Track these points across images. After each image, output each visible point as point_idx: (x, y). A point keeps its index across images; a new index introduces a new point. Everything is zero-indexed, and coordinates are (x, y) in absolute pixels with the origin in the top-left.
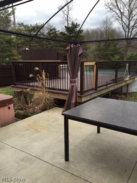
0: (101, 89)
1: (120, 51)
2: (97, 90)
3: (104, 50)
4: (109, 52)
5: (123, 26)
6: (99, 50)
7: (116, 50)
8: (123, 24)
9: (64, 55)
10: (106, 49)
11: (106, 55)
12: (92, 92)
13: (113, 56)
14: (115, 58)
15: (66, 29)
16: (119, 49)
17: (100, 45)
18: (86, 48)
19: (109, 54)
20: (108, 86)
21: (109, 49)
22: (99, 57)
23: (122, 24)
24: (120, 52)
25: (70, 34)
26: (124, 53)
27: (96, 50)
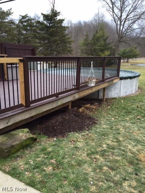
0: (44, 102)
1: (110, 46)
2: (30, 106)
3: (92, 45)
4: (98, 47)
5: (114, 18)
6: (87, 45)
7: (106, 45)
8: (115, 15)
9: (31, 49)
10: (95, 43)
11: (95, 50)
12: (12, 112)
13: (102, 52)
14: (104, 54)
15: (43, 17)
16: (110, 43)
17: (88, 39)
18: (69, 42)
19: (97, 49)
20: (59, 96)
21: (97, 44)
22: (87, 53)
23: (113, 16)
24: (111, 48)
25: (49, 24)
26: (115, 49)
27: (83, 45)
